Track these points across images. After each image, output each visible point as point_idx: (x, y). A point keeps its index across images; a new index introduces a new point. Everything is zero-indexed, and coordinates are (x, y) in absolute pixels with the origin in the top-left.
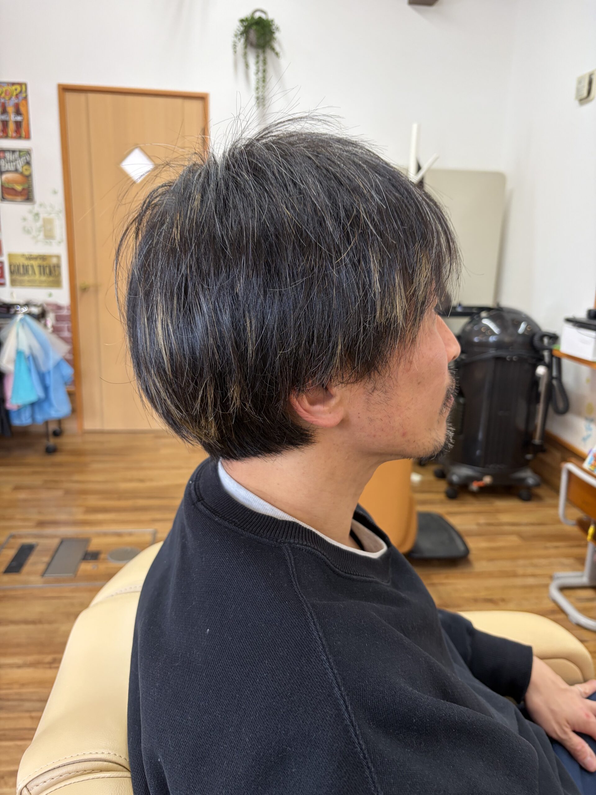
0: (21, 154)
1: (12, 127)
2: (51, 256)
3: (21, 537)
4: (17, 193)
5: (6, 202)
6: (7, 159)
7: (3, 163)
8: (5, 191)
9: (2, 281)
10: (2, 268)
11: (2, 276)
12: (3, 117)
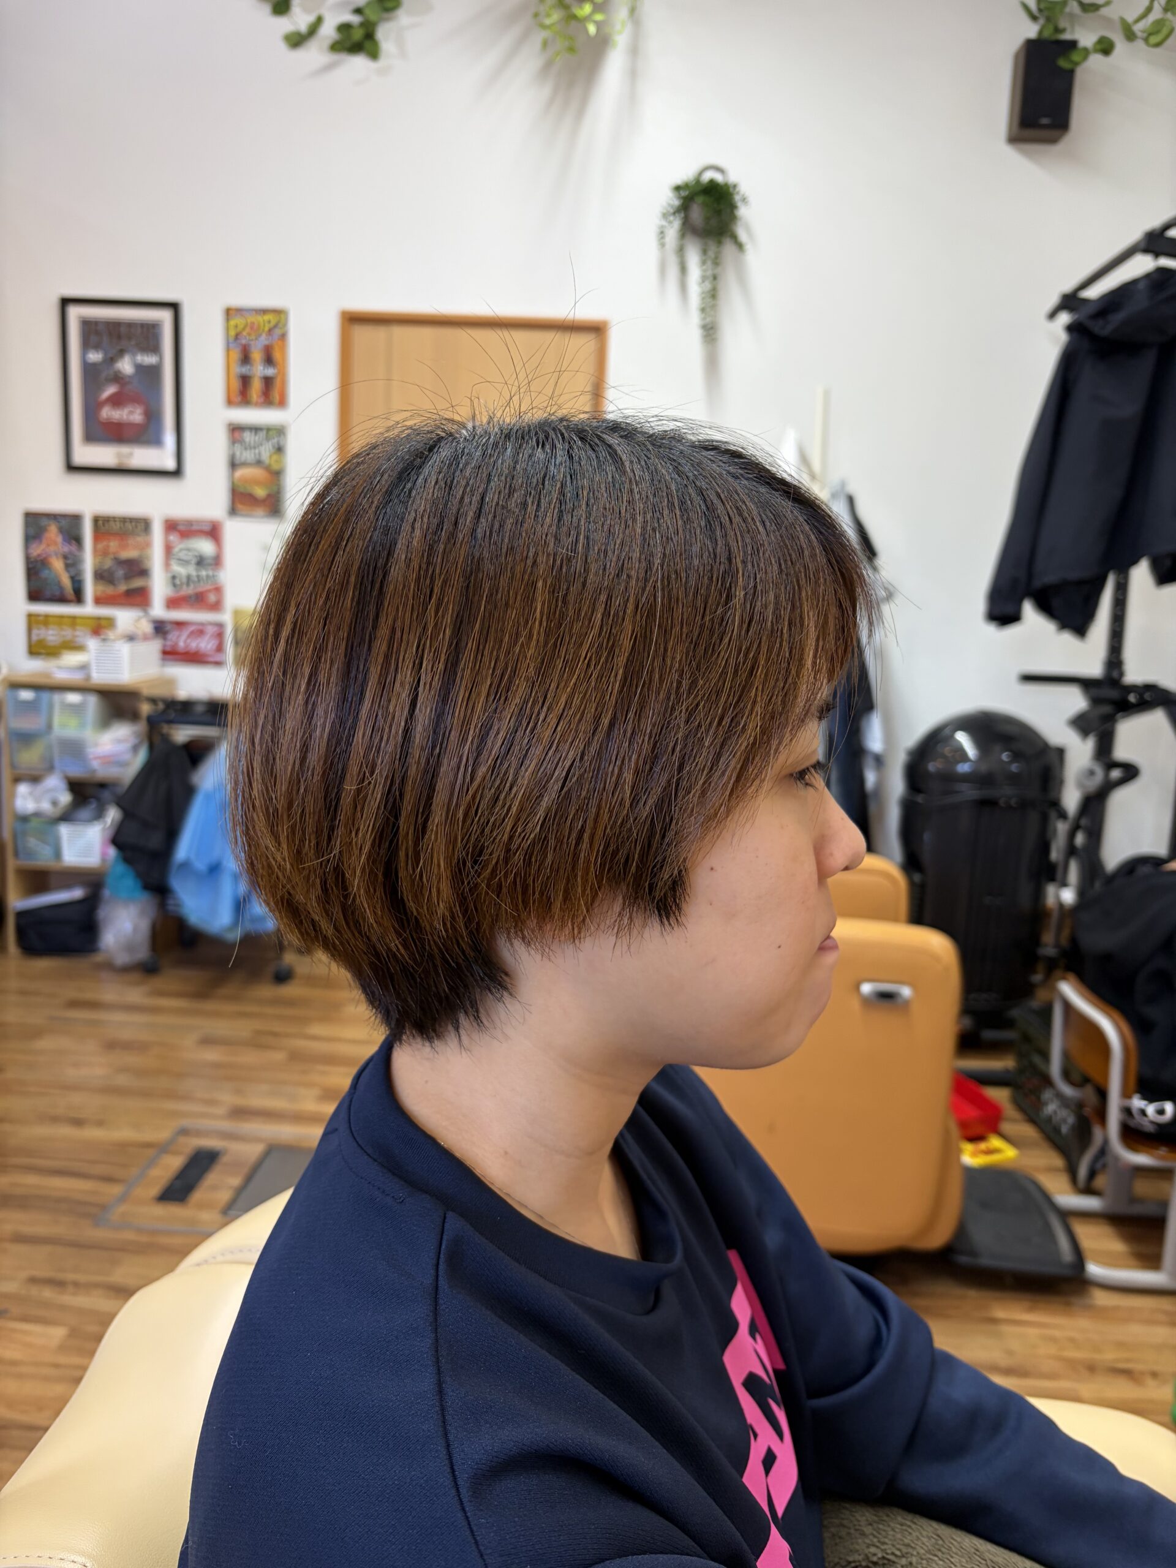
0: (271, 433)
1: (257, 386)
3: (198, 1133)
4: (257, 502)
5: (237, 518)
6: (245, 444)
7: (237, 449)
8: (238, 498)
9: (217, 658)
10: (220, 636)
11: (220, 648)
12: (244, 370)
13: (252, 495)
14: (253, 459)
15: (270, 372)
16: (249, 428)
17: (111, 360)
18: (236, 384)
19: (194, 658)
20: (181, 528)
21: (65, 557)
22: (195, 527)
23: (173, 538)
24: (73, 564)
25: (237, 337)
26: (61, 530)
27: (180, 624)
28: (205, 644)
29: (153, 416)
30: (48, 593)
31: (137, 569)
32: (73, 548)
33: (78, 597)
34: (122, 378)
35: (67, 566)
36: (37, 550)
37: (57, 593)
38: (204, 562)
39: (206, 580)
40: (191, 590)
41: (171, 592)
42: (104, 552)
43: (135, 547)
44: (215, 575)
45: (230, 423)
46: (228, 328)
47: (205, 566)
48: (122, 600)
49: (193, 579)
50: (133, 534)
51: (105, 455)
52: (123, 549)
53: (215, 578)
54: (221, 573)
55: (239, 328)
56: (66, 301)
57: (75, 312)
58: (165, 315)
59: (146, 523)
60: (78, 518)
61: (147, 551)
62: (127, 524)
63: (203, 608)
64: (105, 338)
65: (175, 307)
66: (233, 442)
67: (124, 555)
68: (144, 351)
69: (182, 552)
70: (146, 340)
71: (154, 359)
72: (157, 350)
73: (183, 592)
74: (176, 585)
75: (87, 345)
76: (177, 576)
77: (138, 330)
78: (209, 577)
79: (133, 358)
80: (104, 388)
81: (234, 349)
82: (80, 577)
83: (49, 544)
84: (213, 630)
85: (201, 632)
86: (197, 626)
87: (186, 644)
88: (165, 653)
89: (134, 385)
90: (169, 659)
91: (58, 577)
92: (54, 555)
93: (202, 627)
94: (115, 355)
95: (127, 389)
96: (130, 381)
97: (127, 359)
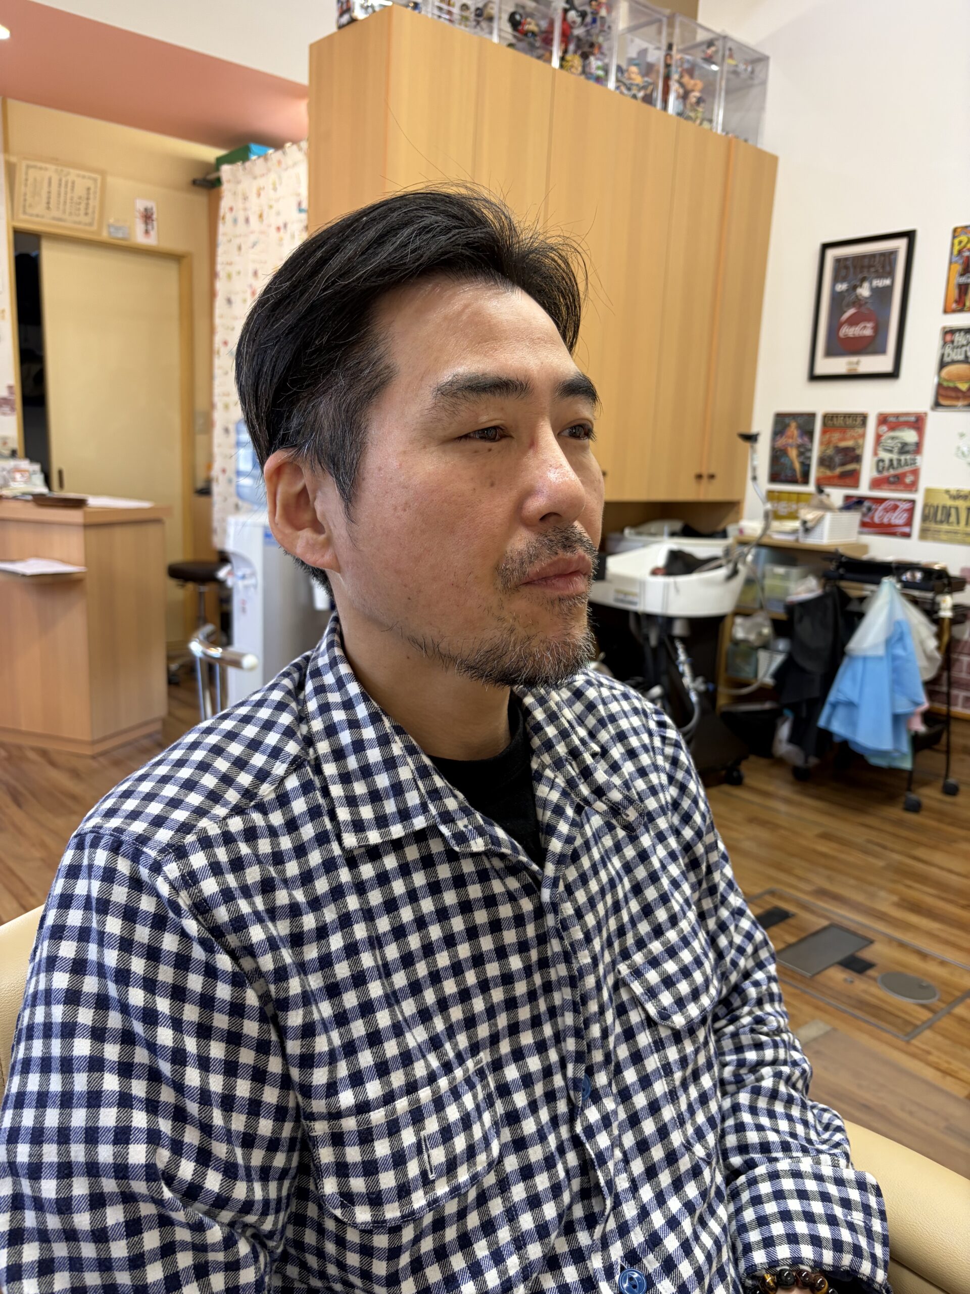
4: (960, 395)
5: (940, 409)
6: (955, 344)
7: (948, 350)
8: (942, 392)
9: (906, 530)
10: (911, 511)
11: (909, 523)
12: (963, 280)
13: (956, 389)
14: (961, 357)
16: (960, 330)
17: (855, 288)
18: (955, 293)
19: (887, 530)
20: (892, 419)
21: (799, 446)
22: (902, 419)
23: (884, 428)
24: (804, 452)
25: (960, 252)
26: (799, 427)
27: (880, 501)
28: (898, 518)
29: (881, 329)
30: (783, 477)
31: (852, 456)
32: (806, 439)
33: (805, 481)
34: (860, 300)
35: (801, 454)
36: (781, 442)
37: (789, 473)
38: (907, 448)
39: (906, 464)
40: (892, 472)
41: (875, 474)
42: (829, 443)
43: (853, 437)
44: (914, 460)
45: (944, 328)
46: (953, 245)
47: (907, 452)
48: (836, 481)
49: (895, 463)
50: (853, 427)
51: (839, 365)
52: (843, 439)
53: (914, 462)
54: (918, 458)
55: (963, 244)
56: (826, 247)
57: (831, 254)
58: (902, 244)
59: (864, 418)
60: (812, 416)
61: (860, 441)
62: (847, 419)
63: (901, 487)
64: (852, 270)
65: (910, 235)
66: (945, 343)
67: (843, 444)
68: (880, 276)
69: (889, 441)
70: (883, 267)
71: (887, 282)
72: (891, 274)
73: (886, 474)
74: (881, 468)
75: (836, 279)
76: (882, 461)
77: (877, 259)
78: (909, 462)
79: (871, 283)
80: (845, 312)
81: (956, 262)
82: (807, 462)
83: (789, 437)
84: (907, 506)
85: (895, 508)
86: (892, 503)
87: (881, 517)
88: (864, 524)
89: (868, 306)
90: (866, 530)
91: (792, 463)
92: (791, 446)
93: (898, 503)
94: (858, 283)
95: (863, 310)
96: (866, 303)
97: (866, 285)
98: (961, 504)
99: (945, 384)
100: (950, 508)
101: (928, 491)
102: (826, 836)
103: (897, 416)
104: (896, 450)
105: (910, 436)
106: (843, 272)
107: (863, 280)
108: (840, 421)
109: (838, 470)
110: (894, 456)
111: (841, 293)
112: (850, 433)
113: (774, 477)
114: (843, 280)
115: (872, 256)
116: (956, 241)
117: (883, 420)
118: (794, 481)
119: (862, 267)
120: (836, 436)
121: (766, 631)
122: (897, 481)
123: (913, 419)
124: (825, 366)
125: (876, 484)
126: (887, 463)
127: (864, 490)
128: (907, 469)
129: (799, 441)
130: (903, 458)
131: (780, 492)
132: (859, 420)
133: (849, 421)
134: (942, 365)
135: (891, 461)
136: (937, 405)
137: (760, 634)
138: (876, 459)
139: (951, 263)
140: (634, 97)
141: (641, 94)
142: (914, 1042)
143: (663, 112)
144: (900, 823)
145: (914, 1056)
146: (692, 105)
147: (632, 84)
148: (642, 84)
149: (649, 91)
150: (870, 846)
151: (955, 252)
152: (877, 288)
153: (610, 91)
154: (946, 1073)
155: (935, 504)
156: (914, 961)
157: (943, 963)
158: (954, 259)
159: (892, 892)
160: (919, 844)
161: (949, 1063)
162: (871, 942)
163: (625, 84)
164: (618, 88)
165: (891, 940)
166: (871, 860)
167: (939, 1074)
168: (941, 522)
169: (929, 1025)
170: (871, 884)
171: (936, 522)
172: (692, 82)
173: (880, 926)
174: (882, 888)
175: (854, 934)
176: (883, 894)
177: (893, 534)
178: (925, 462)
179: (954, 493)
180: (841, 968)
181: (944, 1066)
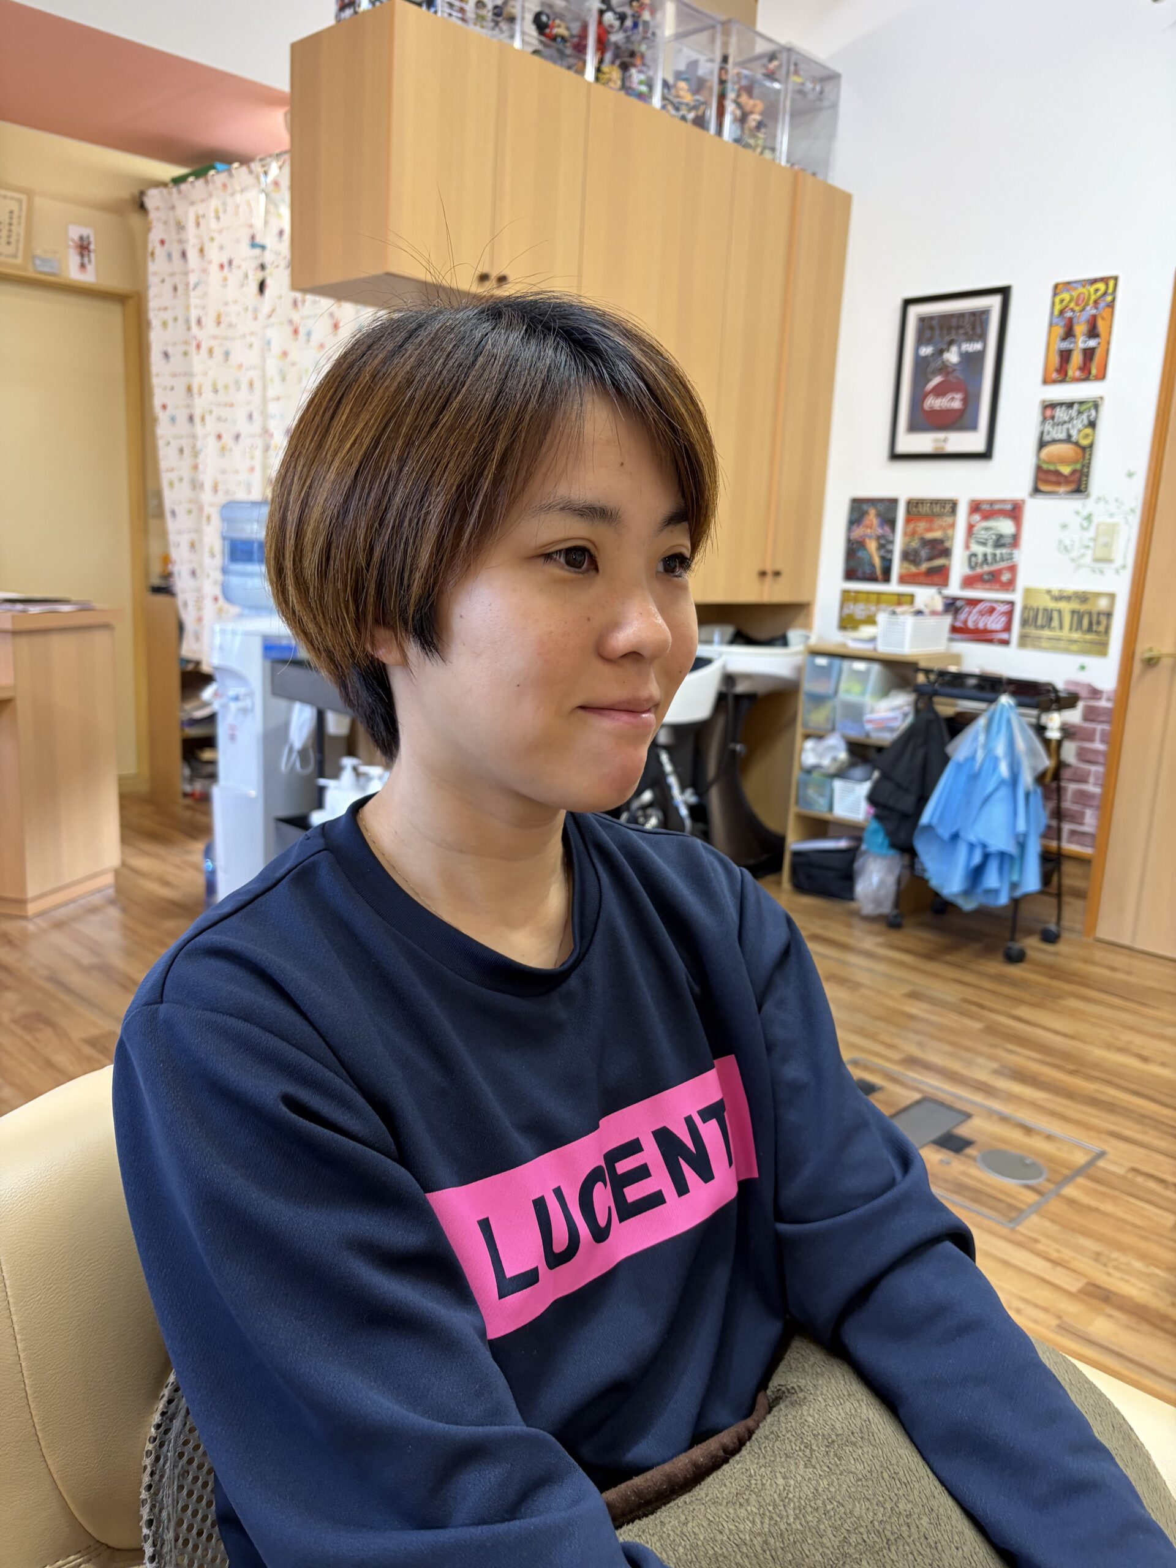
0: (1086, 407)
1: (1077, 359)
2: (1098, 595)
3: (865, 1068)
4: (1062, 479)
5: (1040, 496)
6: (1056, 420)
7: (1048, 427)
8: (1042, 476)
9: (1004, 636)
10: (1010, 614)
11: (1008, 628)
12: (1065, 345)
13: (1057, 473)
14: (1063, 436)
15: (1092, 343)
16: (1061, 404)
17: (941, 352)
18: (1056, 360)
19: (982, 636)
20: (985, 507)
21: (879, 538)
22: (997, 507)
23: (977, 517)
24: (885, 545)
25: (1062, 312)
26: (879, 515)
27: (973, 602)
28: (995, 623)
29: (971, 401)
30: (860, 574)
31: (940, 549)
32: (887, 529)
33: (886, 577)
34: (947, 367)
35: (881, 547)
36: (858, 533)
37: (868, 570)
38: (1003, 541)
39: (1002, 559)
40: (986, 568)
41: (967, 571)
42: (914, 533)
43: (941, 527)
44: (1011, 554)
45: (1044, 401)
46: (1053, 304)
47: (1003, 546)
48: (922, 579)
49: (989, 558)
50: (941, 515)
51: (924, 442)
52: (930, 530)
53: (1010, 557)
54: (1016, 552)
55: (1065, 303)
56: (908, 302)
57: (914, 311)
58: (995, 301)
59: (953, 505)
60: (894, 502)
61: (950, 532)
62: (934, 506)
63: (997, 587)
64: (937, 332)
65: (1004, 292)
66: (1045, 419)
67: (930, 536)
68: (970, 339)
69: (983, 532)
70: (974, 328)
71: (978, 346)
72: (982, 337)
73: (979, 570)
74: (973, 564)
75: (920, 341)
76: (975, 555)
77: (967, 319)
78: (1005, 557)
79: (960, 348)
80: (929, 381)
81: (1057, 325)
82: (889, 556)
83: (867, 527)
84: (1004, 608)
85: (992, 610)
86: (988, 604)
87: (976, 622)
88: (954, 629)
89: (957, 374)
90: (957, 636)
91: (871, 557)
92: (870, 537)
93: (994, 605)
94: (945, 347)
95: (951, 378)
96: (954, 370)
97: (954, 349)
98: (1066, 607)
99: (1045, 466)
100: (1052, 610)
101: (1028, 592)
102: (914, 995)
103: (992, 503)
104: (990, 543)
105: (1006, 527)
106: (928, 334)
107: (951, 343)
108: (926, 509)
109: (924, 566)
110: (989, 550)
111: (926, 357)
112: (938, 522)
113: (850, 574)
114: (929, 342)
115: (961, 315)
116: (1057, 299)
117: (976, 507)
118: (872, 579)
119: (950, 328)
120: (922, 525)
121: (843, 755)
122: (993, 579)
123: (1009, 507)
124: (908, 443)
125: (969, 582)
126: (980, 558)
127: (954, 588)
128: (1003, 565)
129: (880, 531)
130: (998, 552)
131: (857, 592)
132: (948, 507)
133: (937, 509)
134: (1042, 444)
135: (985, 555)
136: (1036, 491)
137: (835, 759)
138: (968, 553)
139: (1051, 325)
140: (683, 118)
141: (691, 116)
142: (1020, 1228)
143: (717, 138)
144: (1000, 979)
145: (1019, 1245)
146: (751, 130)
147: (681, 103)
148: (692, 104)
149: (700, 113)
150: (966, 1006)
151: (1056, 312)
152: (967, 353)
153: (654, 109)
154: (1056, 1263)
155: (1035, 605)
156: (1016, 1135)
157: (1049, 1137)
158: (1055, 320)
159: (991, 1058)
160: (1020, 1001)
161: (1058, 1251)
162: (968, 1116)
163: (672, 103)
164: (664, 107)
165: (991, 1113)
166: (968, 1022)
167: (1048, 1265)
168: (1042, 627)
169: (1036, 1208)
170: (968, 1049)
171: (1036, 627)
172: (751, 102)
173: (978, 1098)
174: (979, 1054)
175: (950, 1108)
176: (981, 1060)
177: (990, 641)
178: (1023, 557)
179: (1057, 594)
180: (936, 1147)
181: (1054, 1255)
